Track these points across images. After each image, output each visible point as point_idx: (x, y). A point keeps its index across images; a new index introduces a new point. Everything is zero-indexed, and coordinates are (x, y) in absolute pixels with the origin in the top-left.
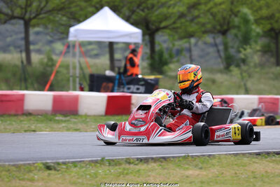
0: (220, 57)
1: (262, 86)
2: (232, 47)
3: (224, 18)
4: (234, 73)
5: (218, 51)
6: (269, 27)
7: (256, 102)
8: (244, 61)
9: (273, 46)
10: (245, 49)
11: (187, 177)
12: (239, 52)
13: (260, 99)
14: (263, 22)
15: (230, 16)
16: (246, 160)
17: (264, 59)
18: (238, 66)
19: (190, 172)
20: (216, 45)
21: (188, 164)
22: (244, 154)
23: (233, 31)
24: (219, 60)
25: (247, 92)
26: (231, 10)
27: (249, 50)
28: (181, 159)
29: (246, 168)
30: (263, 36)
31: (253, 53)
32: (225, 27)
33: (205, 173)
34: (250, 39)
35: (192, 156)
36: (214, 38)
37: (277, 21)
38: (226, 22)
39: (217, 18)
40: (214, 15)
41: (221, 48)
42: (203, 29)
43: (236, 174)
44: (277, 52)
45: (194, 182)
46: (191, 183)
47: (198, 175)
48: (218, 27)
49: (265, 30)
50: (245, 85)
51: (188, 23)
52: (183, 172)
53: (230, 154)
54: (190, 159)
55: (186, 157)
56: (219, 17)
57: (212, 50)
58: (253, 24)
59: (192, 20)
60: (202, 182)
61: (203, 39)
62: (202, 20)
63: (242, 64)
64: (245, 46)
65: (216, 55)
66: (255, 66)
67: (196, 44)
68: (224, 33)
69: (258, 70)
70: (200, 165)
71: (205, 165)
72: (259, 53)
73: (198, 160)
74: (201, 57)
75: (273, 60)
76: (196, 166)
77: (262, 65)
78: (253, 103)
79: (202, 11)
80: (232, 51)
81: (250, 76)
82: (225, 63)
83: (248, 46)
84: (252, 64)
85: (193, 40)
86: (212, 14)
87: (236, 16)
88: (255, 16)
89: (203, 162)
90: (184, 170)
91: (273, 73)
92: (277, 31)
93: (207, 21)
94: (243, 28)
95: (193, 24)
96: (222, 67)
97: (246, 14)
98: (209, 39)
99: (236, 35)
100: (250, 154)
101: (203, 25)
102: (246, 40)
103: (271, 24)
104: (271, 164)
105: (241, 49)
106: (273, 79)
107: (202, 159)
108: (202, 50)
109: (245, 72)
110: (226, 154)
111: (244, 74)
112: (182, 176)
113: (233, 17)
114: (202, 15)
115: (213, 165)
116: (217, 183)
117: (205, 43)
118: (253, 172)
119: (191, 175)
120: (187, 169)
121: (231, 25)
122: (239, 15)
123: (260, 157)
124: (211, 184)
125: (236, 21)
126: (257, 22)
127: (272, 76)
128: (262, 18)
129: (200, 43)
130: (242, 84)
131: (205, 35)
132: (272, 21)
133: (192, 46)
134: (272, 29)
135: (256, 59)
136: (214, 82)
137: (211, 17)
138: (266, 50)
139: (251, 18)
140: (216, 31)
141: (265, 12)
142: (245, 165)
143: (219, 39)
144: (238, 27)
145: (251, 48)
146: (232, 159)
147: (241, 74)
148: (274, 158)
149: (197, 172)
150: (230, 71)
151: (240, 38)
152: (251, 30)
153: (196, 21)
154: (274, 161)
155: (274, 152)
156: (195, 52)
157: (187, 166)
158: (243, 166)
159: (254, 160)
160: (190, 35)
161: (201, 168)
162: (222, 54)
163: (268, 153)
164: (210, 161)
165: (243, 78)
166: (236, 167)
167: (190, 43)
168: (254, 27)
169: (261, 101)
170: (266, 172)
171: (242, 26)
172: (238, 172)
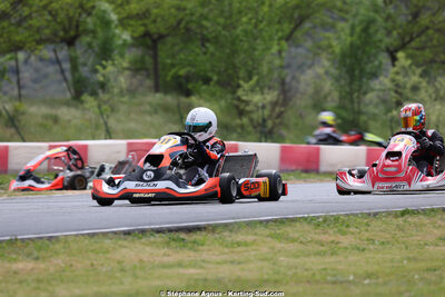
0: (65, 80)
1: (132, 125)
2: (85, 65)
3: (70, 19)
4: (87, 106)
5: (62, 71)
6: (141, 30)
7: (124, 150)
8: (103, 86)
9: (149, 60)
10: (104, 67)
11: (15, 273)
12: (96, 71)
13: (129, 144)
14: (132, 22)
15: (80, 15)
16: (107, 242)
17: (135, 81)
18: (94, 94)
19: (20, 265)
20: (58, 62)
21: (17, 253)
22: (104, 234)
23: (86, 39)
24: (64, 85)
25: (109, 135)
26: (81, 6)
27: (110, 68)
28: (4, 245)
29: (109, 256)
30: (133, 45)
31: (117, 72)
32: (72, 33)
33: (42, 266)
34: (112, 51)
35: (23, 240)
36: (55, 51)
37: (154, 21)
38: (74, 23)
39: (59, 20)
40: (53, 15)
41: (67, 66)
42: (37, 37)
43: (92, 265)
44: (156, 69)
45: (26, 280)
46: (21, 282)
47: (32, 269)
48: (61, 33)
49: (136, 35)
50: (106, 124)
51: (12, 28)
52: (7, 265)
53: (83, 235)
54: (19, 244)
55: (12, 242)
56: (62, 16)
57: (52, 69)
58: (116, 26)
59: (19, 24)
60: (39, 281)
61: (37, 52)
62: (35, 22)
63: (100, 91)
64: (104, 63)
65: (59, 77)
66: (122, 94)
67: (26, 62)
68: (71, 42)
69: (125, 99)
70: (36, 254)
71: (43, 253)
72: (127, 73)
73: (31, 245)
74: (35, 81)
75: (149, 82)
76: (29, 255)
77: (132, 92)
78: (119, 152)
79: (34, 8)
80: (84, 71)
81: (113, 110)
82: (72, 91)
83: (110, 62)
84: (116, 91)
85: (21, 56)
86: (50, 13)
87: (89, 14)
88: (119, 13)
89: (40, 249)
90: (9, 261)
91: (150, 104)
92: (156, 36)
93: (45, 23)
94: (100, 34)
95: (20, 30)
96: (69, 95)
97: (104, 12)
98: (46, 52)
99: (90, 45)
100: (115, 233)
101: (39, 30)
102: (105, 52)
103: (145, 25)
104: (148, 249)
105: (98, 67)
106: (150, 114)
107: (39, 243)
108: (37, 70)
109: (105, 102)
110: (77, 235)
111: (104, 107)
112: (8, 272)
113: (84, 15)
114: (34, 15)
115: (57, 253)
116: (62, 281)
117: (41, 59)
118: (119, 262)
119: (22, 270)
120: (15, 260)
121: (81, 28)
122: (94, 12)
123: (130, 238)
124: (54, 283)
125: (90, 22)
126: (123, 23)
127: (148, 108)
128: (129, 17)
129: (33, 58)
130: (101, 121)
131: (41, 47)
132: (146, 21)
133: (20, 64)
134: (147, 34)
135: (123, 81)
136: (56, 120)
137: (49, 18)
138: (137, 68)
139: (114, 17)
140: (58, 40)
141: (134, 7)
142: (107, 252)
143: (63, 53)
144: (94, 32)
145: (113, 64)
146: (87, 242)
147: (99, 107)
148: (152, 239)
149: (31, 265)
150: (82, 102)
151: (97, 49)
152: (114, 35)
153: (25, 25)
154: (154, 243)
155: (152, 230)
156: (26, 74)
157: (14, 256)
158: (104, 253)
159: (120, 242)
160: (18, 47)
161: (37, 259)
162: (68, 75)
163: (143, 232)
164: (51, 246)
165: (102, 114)
166: (92, 256)
167: (17, 60)
168: (117, 31)
169: (131, 148)
170: (141, 261)
171: (99, 30)
172: (95, 263)
